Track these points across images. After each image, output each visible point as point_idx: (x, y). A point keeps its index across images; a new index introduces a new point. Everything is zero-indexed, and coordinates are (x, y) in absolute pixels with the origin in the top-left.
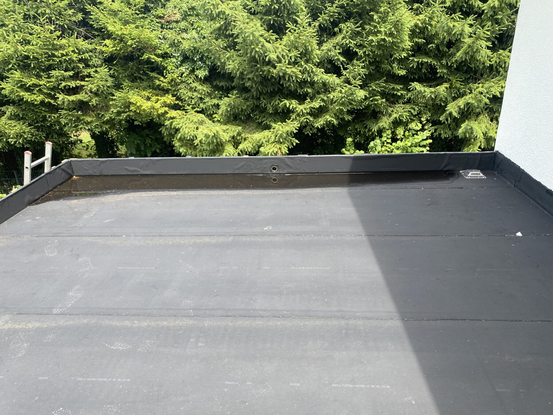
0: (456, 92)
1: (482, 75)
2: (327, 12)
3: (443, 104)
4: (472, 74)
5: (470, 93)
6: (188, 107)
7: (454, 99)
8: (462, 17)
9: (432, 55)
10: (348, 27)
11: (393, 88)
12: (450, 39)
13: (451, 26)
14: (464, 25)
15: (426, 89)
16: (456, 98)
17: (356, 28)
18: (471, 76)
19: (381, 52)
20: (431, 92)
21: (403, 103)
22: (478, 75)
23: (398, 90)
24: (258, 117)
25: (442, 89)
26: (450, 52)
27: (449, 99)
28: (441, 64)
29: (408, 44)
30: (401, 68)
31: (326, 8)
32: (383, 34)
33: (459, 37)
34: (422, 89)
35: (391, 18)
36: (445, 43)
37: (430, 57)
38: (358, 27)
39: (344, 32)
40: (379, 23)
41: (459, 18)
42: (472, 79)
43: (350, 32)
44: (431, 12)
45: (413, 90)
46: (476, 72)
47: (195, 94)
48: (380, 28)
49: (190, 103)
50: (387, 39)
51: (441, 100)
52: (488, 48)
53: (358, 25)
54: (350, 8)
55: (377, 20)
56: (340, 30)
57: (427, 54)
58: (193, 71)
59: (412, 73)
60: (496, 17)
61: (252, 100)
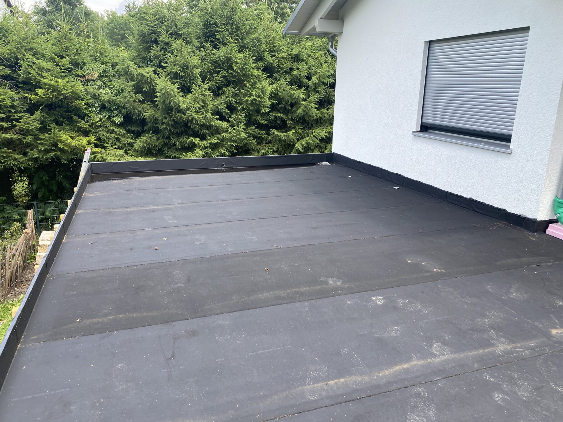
0: (299, 136)
1: (312, 125)
2: (214, 80)
3: (291, 143)
4: (306, 125)
5: (307, 137)
6: (107, 145)
7: (298, 140)
8: (298, 88)
9: (281, 112)
10: (230, 90)
11: (259, 133)
12: (292, 102)
13: (292, 93)
14: (300, 93)
15: (281, 134)
16: (299, 139)
17: (235, 91)
18: (305, 126)
19: (253, 108)
20: (284, 136)
21: (266, 144)
22: (310, 125)
23: (262, 134)
24: (167, 152)
25: (291, 133)
26: (293, 110)
27: (295, 140)
28: (288, 118)
29: (268, 103)
30: (263, 119)
31: (213, 78)
32: (255, 96)
33: (297, 100)
34: (279, 134)
35: (258, 85)
36: (289, 103)
37: (281, 113)
38: (236, 91)
39: (227, 93)
40: (250, 89)
41: (297, 89)
42: (307, 127)
43: (231, 93)
44: (280, 84)
45: (272, 134)
46: (308, 123)
47: (113, 135)
48: (252, 91)
49: (108, 142)
50: (258, 99)
51: (291, 141)
52: (316, 108)
53: (236, 89)
54: (229, 79)
55: (249, 87)
56: (224, 93)
57: (278, 111)
58: (109, 118)
59: (271, 123)
60: (317, 89)
61: (162, 139)
